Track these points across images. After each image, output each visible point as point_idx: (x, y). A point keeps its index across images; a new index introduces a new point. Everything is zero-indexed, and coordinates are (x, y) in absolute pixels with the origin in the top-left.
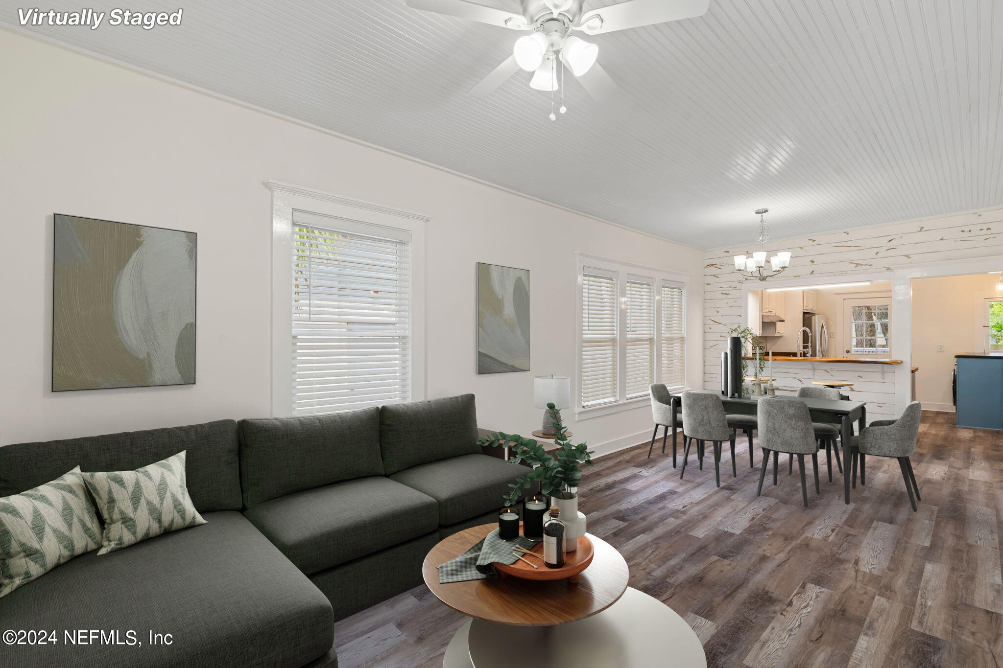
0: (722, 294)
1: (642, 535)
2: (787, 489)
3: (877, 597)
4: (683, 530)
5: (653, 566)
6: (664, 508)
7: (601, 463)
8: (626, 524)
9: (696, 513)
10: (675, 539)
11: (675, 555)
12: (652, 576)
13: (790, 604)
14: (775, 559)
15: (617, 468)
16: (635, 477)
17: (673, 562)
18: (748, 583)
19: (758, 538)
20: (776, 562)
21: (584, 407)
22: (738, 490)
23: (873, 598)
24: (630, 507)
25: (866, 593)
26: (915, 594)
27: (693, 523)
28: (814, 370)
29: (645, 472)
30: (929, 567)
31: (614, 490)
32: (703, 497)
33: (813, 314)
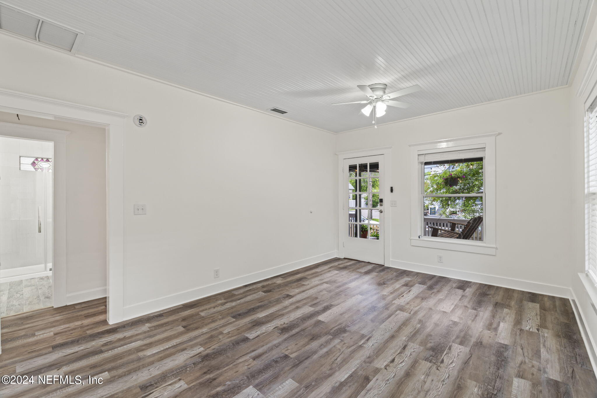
5: (339, 347)
11: (321, 357)
12: (340, 340)
14: (249, 357)
17: (325, 350)
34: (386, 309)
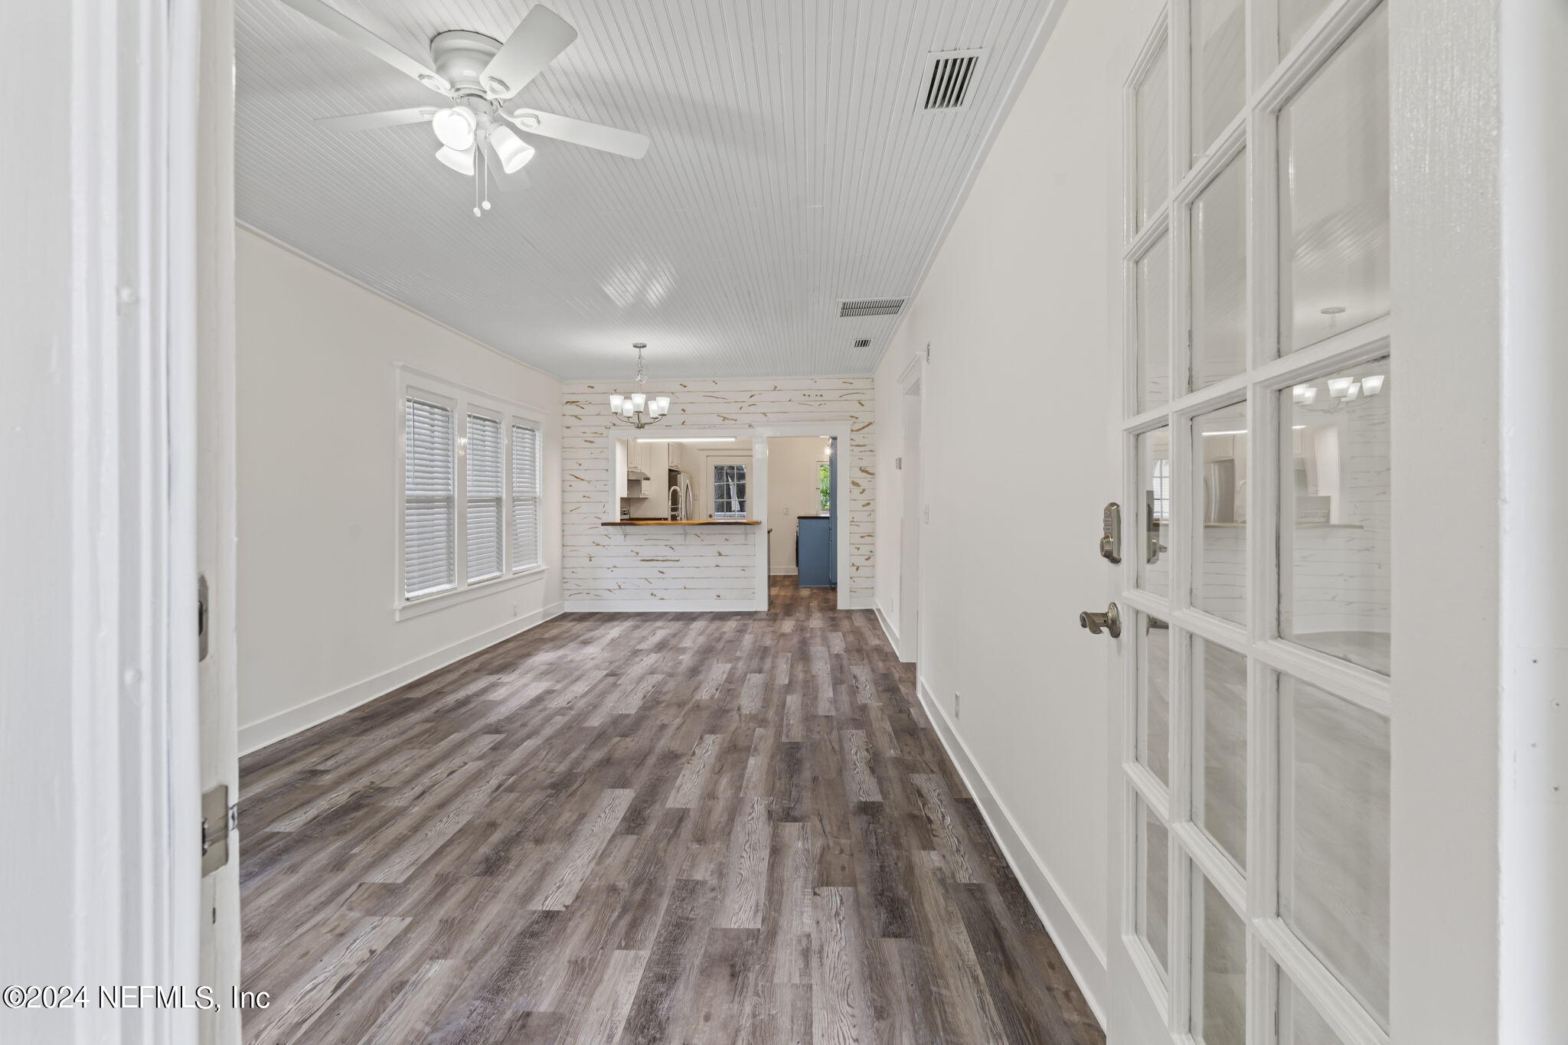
0: (586, 441)
1: (529, 741)
2: (670, 664)
3: (757, 729)
4: (574, 724)
6: (545, 709)
7: (439, 679)
8: (502, 736)
9: (584, 706)
10: (568, 735)
11: (574, 748)
13: (694, 753)
14: (673, 724)
15: (464, 681)
16: (493, 686)
17: (574, 755)
18: (654, 750)
19: (653, 712)
20: (675, 726)
21: (408, 599)
22: (623, 674)
23: (754, 730)
24: (501, 718)
25: (749, 729)
26: (782, 719)
27: (584, 715)
28: (686, 534)
29: (505, 678)
30: (789, 698)
31: (472, 705)
32: (586, 689)
33: (679, 472)
34: (446, 878)
